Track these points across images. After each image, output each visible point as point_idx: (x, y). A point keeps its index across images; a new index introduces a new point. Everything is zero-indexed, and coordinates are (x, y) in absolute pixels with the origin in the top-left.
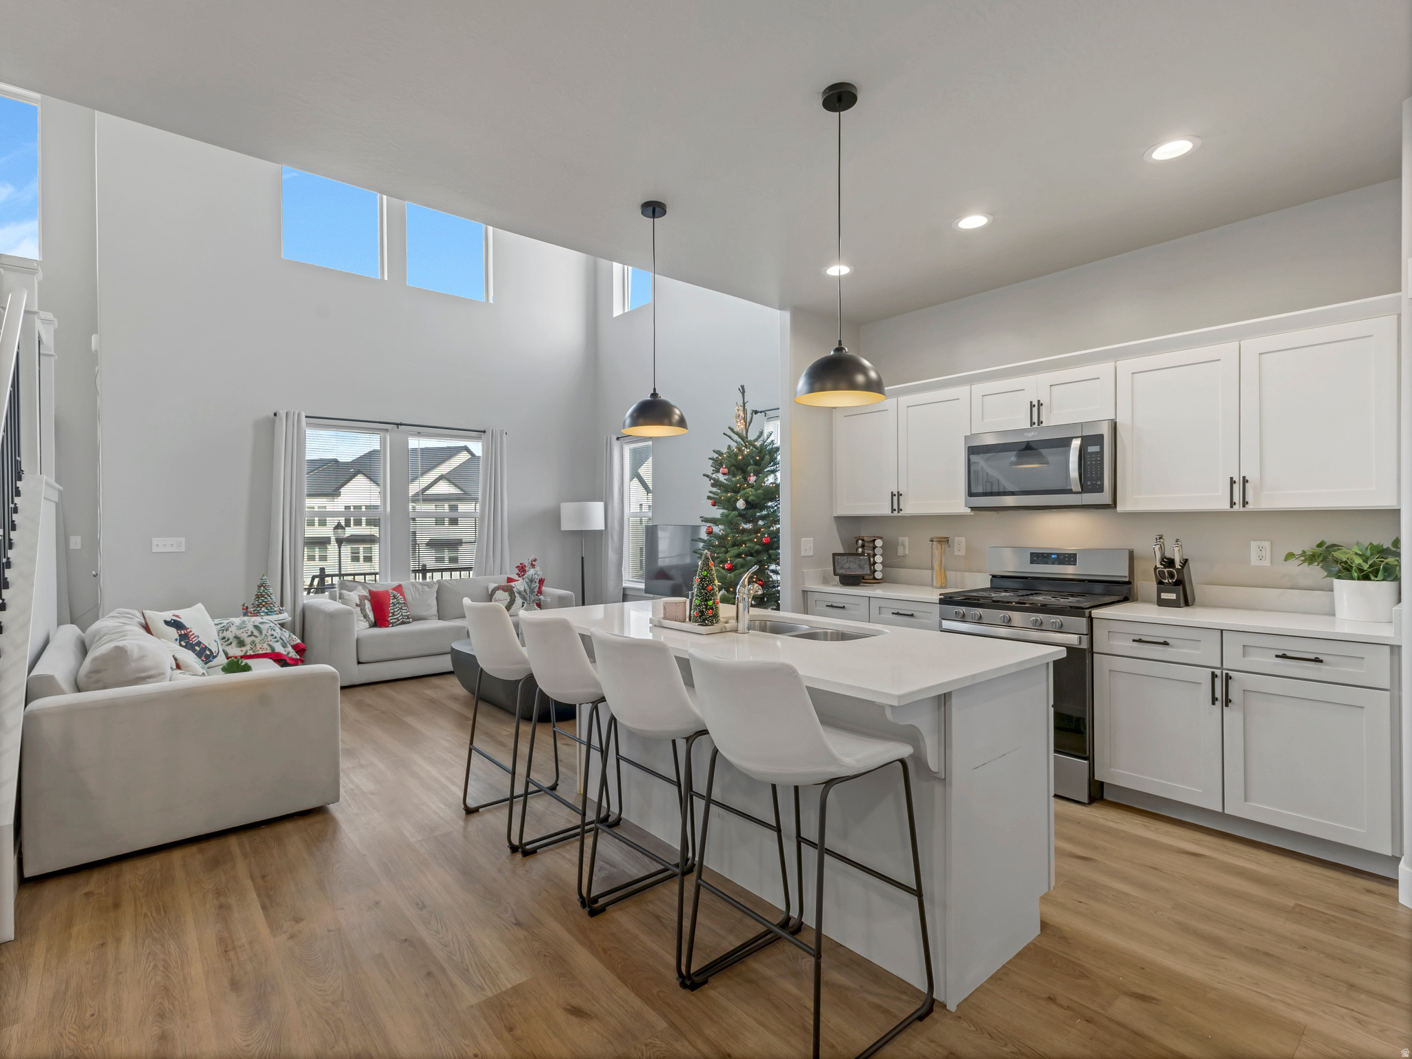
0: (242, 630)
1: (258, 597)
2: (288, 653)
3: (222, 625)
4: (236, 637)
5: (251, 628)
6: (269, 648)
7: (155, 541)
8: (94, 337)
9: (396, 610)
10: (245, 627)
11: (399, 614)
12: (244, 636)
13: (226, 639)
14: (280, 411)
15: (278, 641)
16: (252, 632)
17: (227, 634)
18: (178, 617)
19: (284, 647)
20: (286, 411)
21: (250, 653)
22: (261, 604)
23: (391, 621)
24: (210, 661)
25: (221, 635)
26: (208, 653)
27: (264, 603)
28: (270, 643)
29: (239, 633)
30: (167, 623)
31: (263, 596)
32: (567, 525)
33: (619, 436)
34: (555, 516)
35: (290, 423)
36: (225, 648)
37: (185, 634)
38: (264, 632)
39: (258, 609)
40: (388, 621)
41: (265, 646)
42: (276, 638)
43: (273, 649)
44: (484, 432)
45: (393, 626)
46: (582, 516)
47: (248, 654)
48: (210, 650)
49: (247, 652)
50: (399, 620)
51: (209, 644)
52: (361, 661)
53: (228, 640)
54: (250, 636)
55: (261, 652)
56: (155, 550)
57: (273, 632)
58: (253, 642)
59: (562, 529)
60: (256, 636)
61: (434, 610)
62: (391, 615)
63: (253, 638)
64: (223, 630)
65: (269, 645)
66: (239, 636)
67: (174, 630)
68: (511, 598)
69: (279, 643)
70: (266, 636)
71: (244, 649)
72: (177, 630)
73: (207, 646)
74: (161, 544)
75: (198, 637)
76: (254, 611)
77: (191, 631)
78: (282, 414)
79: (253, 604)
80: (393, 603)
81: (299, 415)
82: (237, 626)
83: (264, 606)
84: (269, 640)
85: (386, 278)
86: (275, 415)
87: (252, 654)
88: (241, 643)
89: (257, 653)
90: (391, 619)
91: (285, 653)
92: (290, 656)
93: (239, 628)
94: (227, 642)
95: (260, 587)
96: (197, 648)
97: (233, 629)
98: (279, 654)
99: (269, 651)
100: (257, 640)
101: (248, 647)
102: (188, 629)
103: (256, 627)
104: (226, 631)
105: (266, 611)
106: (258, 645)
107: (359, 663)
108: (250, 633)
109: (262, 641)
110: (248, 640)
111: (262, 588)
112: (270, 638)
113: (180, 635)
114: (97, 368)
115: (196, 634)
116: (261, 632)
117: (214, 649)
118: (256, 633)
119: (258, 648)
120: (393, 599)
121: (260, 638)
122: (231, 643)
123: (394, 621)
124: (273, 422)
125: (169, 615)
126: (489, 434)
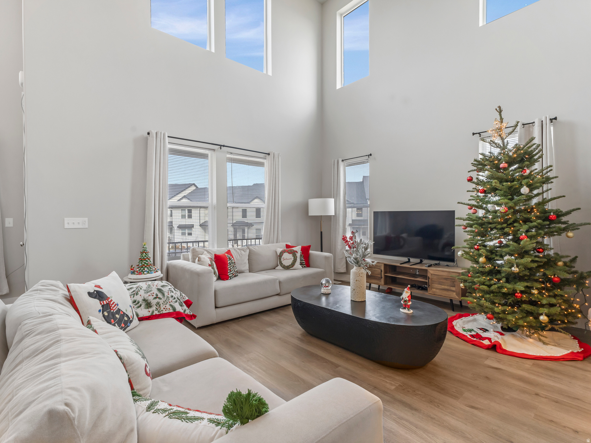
0: (149, 294)
1: (141, 260)
2: (185, 311)
3: (132, 290)
4: (144, 300)
5: (156, 291)
6: (171, 308)
7: (66, 220)
8: (20, 74)
9: (231, 268)
10: (151, 291)
11: (233, 270)
12: (151, 299)
13: (137, 302)
14: (152, 131)
15: (176, 302)
16: (157, 295)
17: (138, 298)
18: (99, 287)
19: (181, 306)
20: (156, 131)
21: (156, 313)
22: (144, 265)
23: (230, 276)
24: (128, 326)
25: (133, 299)
26: (126, 319)
27: (146, 265)
28: (171, 303)
29: (146, 296)
30: (90, 294)
31: (145, 260)
32: (313, 212)
33: (343, 159)
34: (306, 208)
35: (159, 139)
36: (136, 311)
37: (107, 304)
38: (166, 294)
39: (142, 269)
40: (228, 276)
41: (168, 306)
42: (175, 298)
43: (174, 309)
44: (269, 154)
45: (230, 279)
46: (325, 207)
47: (154, 314)
48: (127, 316)
49: (153, 312)
50: (233, 274)
51: (126, 311)
52: (217, 306)
53: (138, 303)
54: (155, 298)
55: (164, 312)
56: (66, 226)
57: (172, 294)
58: (158, 303)
59: (309, 215)
60: (160, 298)
61: (247, 267)
62: (229, 271)
63: (157, 300)
64: (134, 294)
65: (171, 305)
66: (147, 299)
67: (97, 301)
68: (294, 258)
69: (177, 303)
70: (168, 297)
71: (151, 310)
72: (100, 301)
73: (125, 312)
74: (70, 223)
75: (118, 305)
76: (139, 270)
77: (111, 300)
78: (153, 132)
79: (137, 266)
80: (229, 263)
81: (164, 135)
82: (145, 290)
83: (146, 267)
84: (170, 301)
85: (213, 50)
86: (149, 134)
87: (158, 313)
88: (149, 305)
89: (161, 313)
90: (230, 274)
91: (182, 311)
92: (186, 313)
93: (147, 292)
94: (138, 305)
95: (143, 253)
96: (118, 316)
97: (142, 292)
98: (179, 313)
99: (171, 311)
100: (161, 302)
101: (154, 308)
102: (109, 298)
103: (159, 290)
104: (137, 295)
105: (148, 270)
106: (162, 305)
107: (216, 307)
108: (155, 296)
109: (165, 303)
110: (154, 302)
111: (144, 254)
112: (171, 299)
113: (103, 306)
114: (23, 93)
115: (116, 303)
116: (163, 295)
117: (130, 314)
118: (160, 295)
119: (162, 309)
120: (229, 260)
121: (163, 300)
122: (141, 306)
123: (231, 275)
124: (147, 139)
125: (90, 286)
126: (272, 155)
